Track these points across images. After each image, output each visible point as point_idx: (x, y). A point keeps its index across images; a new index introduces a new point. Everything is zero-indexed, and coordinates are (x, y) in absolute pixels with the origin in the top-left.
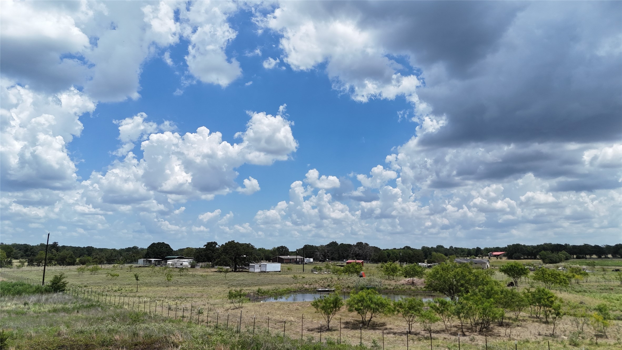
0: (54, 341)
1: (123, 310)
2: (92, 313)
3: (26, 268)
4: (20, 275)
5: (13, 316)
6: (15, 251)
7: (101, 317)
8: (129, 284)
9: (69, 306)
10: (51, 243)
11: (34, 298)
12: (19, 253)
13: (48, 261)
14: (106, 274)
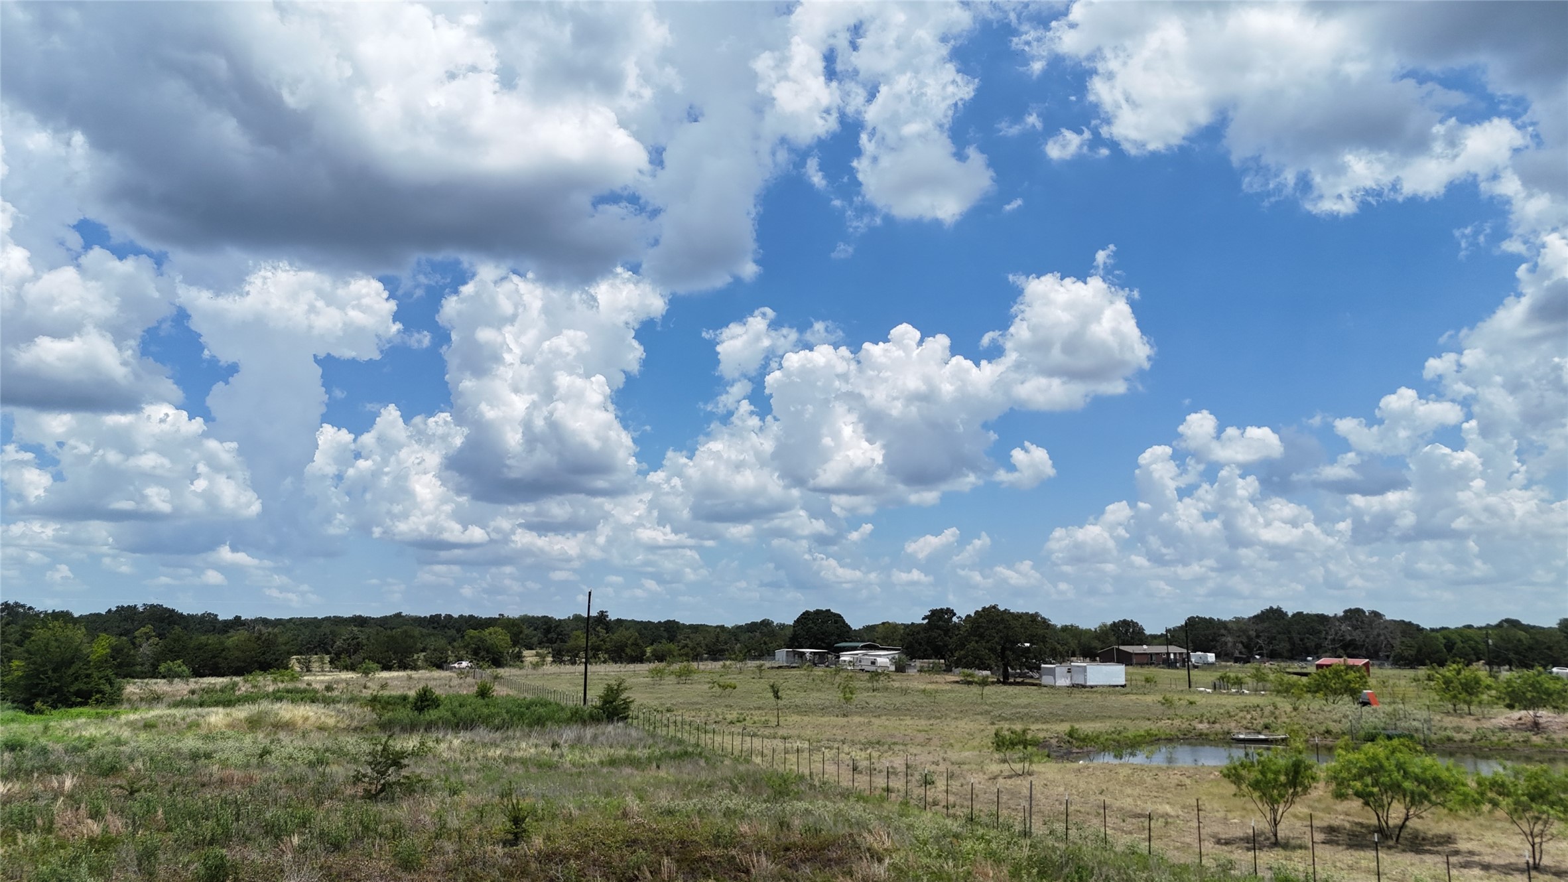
0: (617, 829)
1: (751, 768)
2: (687, 772)
3: (550, 668)
4: (539, 683)
5: (533, 770)
6: (526, 631)
7: (706, 780)
8: (759, 708)
9: (640, 753)
10: (594, 613)
11: (569, 734)
12: (534, 636)
13: (590, 653)
14: (709, 683)
